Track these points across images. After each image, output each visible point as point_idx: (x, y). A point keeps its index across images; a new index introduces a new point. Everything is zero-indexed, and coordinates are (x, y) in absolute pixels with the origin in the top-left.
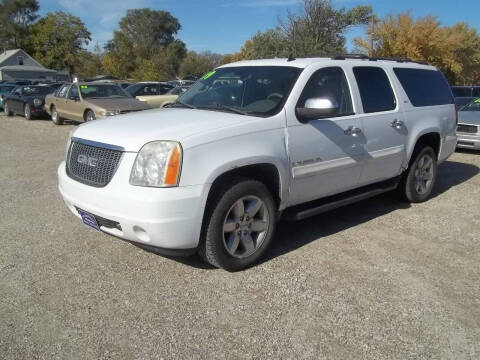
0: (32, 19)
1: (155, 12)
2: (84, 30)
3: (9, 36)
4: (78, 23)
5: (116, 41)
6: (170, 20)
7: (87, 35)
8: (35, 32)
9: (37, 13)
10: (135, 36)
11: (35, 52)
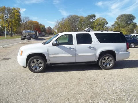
0: (94, 19)
1: (127, 15)
2: (106, 22)
3: (88, 24)
4: (105, 20)
5: (115, 24)
6: (132, 17)
7: (107, 23)
8: (94, 23)
9: (95, 18)
10: (121, 22)
11: (94, 28)
